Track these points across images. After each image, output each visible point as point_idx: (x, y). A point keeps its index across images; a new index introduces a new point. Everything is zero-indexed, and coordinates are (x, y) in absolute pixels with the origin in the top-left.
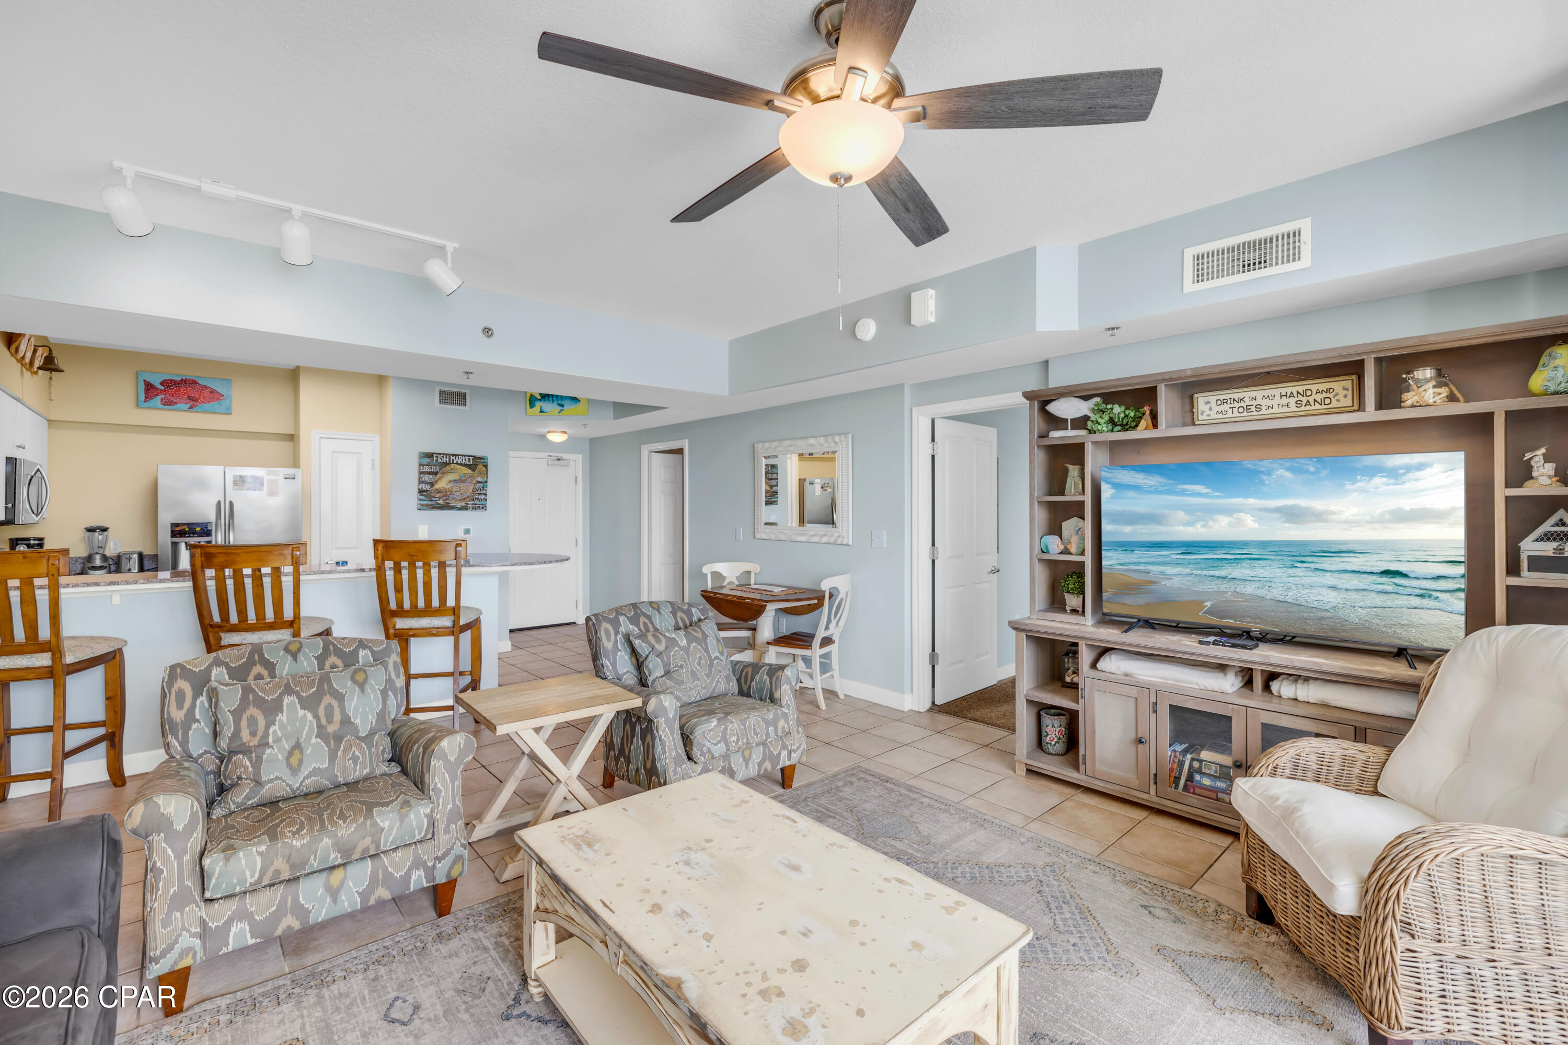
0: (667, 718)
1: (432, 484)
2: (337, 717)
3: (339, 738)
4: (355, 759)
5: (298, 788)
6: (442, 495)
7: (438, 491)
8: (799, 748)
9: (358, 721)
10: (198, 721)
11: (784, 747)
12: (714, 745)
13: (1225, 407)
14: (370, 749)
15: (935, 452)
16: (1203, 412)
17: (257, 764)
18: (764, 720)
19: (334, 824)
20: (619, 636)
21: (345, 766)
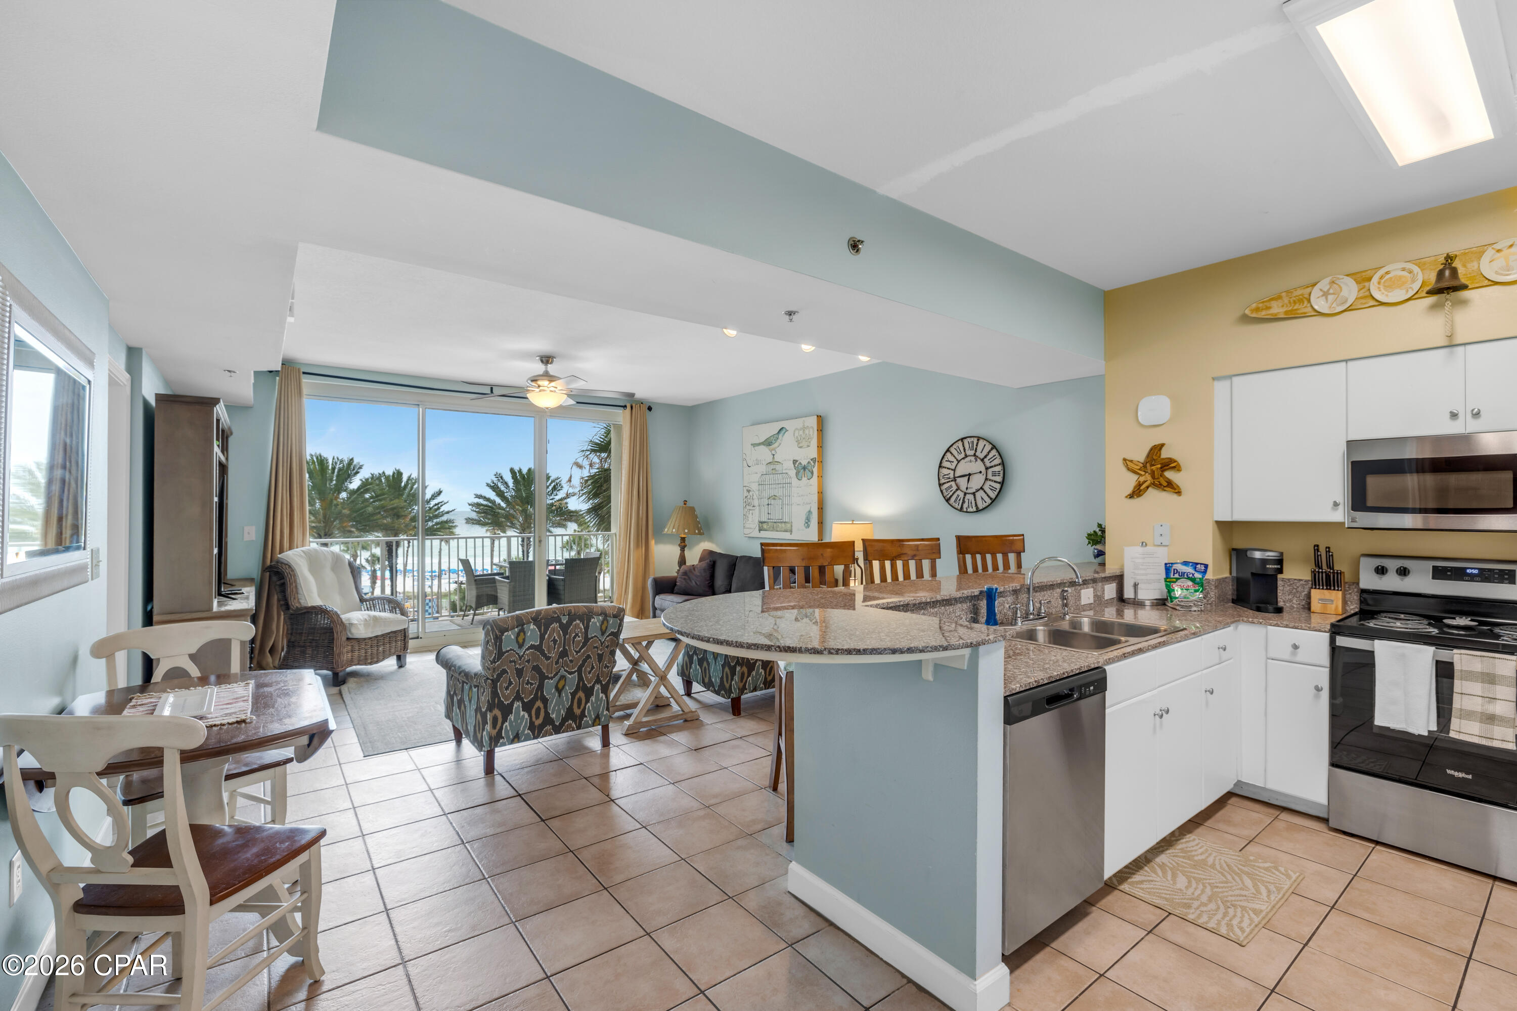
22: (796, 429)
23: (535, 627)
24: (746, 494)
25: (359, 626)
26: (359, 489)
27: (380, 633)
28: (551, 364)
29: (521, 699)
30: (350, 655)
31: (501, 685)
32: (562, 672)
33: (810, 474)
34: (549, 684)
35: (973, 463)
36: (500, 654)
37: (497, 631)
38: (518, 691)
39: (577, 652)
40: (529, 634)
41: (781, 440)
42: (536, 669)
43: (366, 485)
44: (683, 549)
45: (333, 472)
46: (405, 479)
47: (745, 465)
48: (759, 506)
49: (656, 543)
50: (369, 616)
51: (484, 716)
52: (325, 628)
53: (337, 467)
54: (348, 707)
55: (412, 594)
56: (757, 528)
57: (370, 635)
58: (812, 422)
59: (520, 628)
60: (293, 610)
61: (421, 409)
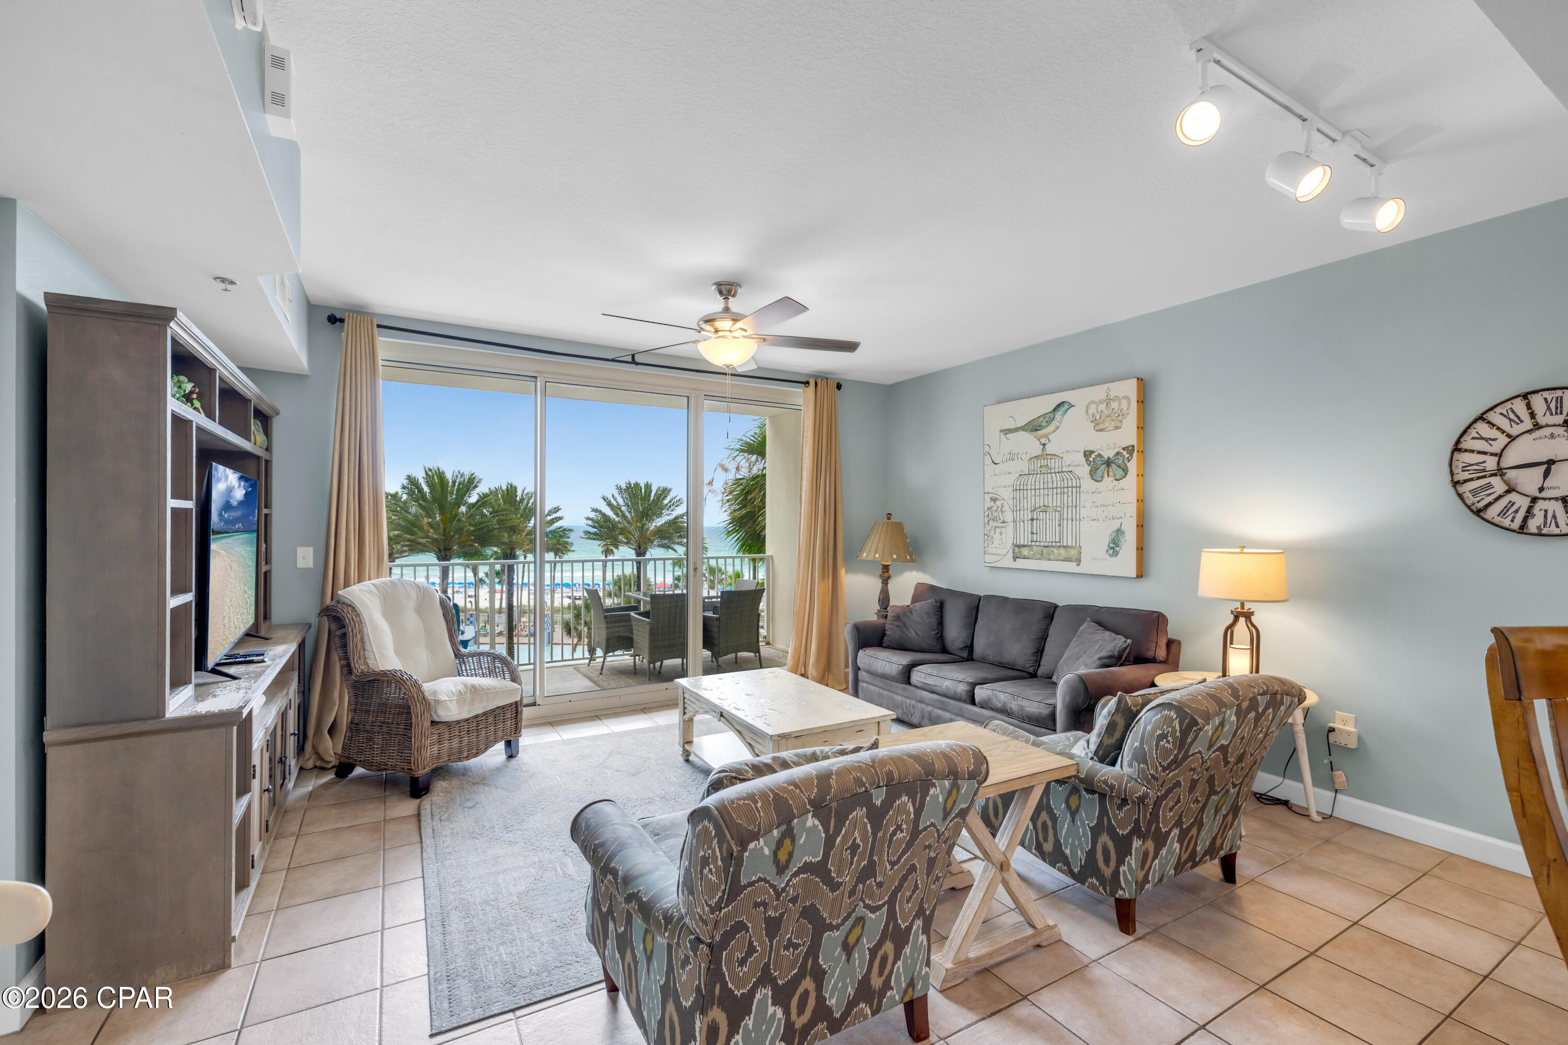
22: (1092, 402)
23: (817, 822)
24: (988, 504)
25: (448, 702)
26: (478, 501)
27: (480, 711)
28: (733, 296)
29: (772, 981)
30: (435, 748)
31: (730, 955)
32: (861, 910)
33: (1121, 472)
34: (832, 938)
35: (1557, 440)
36: (735, 890)
37: (732, 843)
38: (767, 965)
39: (893, 864)
40: (802, 841)
41: (1060, 422)
42: (810, 913)
43: (484, 500)
44: (885, 581)
45: (454, 486)
46: (519, 493)
47: (988, 460)
48: (1015, 521)
49: (847, 572)
50: (465, 685)
51: (686, 1017)
52: (400, 706)
53: (458, 481)
54: (425, 854)
55: (527, 608)
56: (1011, 554)
57: (466, 715)
58: (1129, 388)
59: (783, 827)
60: (356, 676)
61: (539, 384)
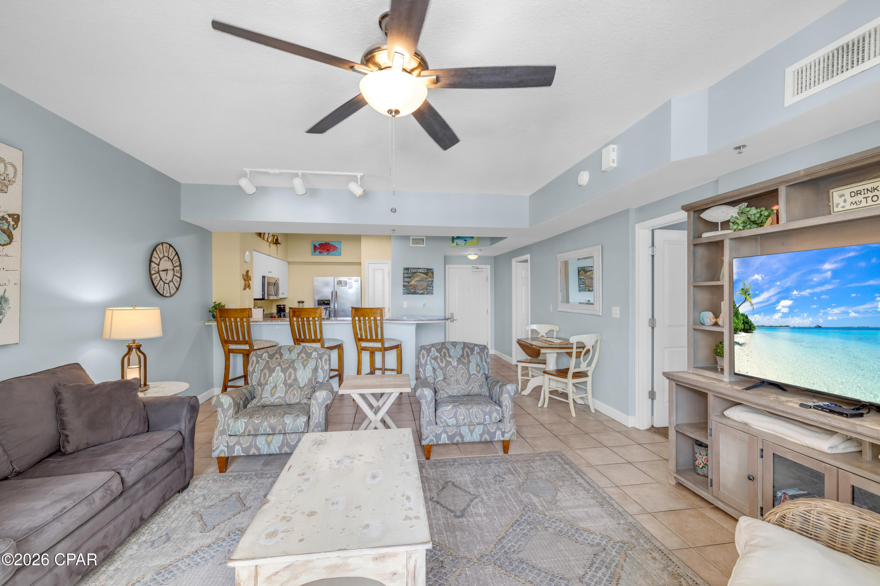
0: (426, 401)
1: (409, 282)
2: (292, 378)
3: (291, 386)
4: (294, 395)
5: (273, 402)
6: (413, 287)
7: (411, 285)
8: (509, 431)
9: (300, 380)
10: (256, 372)
11: (499, 429)
12: (449, 419)
13: (860, 197)
14: (301, 392)
15: (654, 253)
16: (838, 205)
17: (262, 391)
18: (482, 411)
19: (270, 417)
20: (429, 358)
21: (290, 397)
35: (167, 262)
